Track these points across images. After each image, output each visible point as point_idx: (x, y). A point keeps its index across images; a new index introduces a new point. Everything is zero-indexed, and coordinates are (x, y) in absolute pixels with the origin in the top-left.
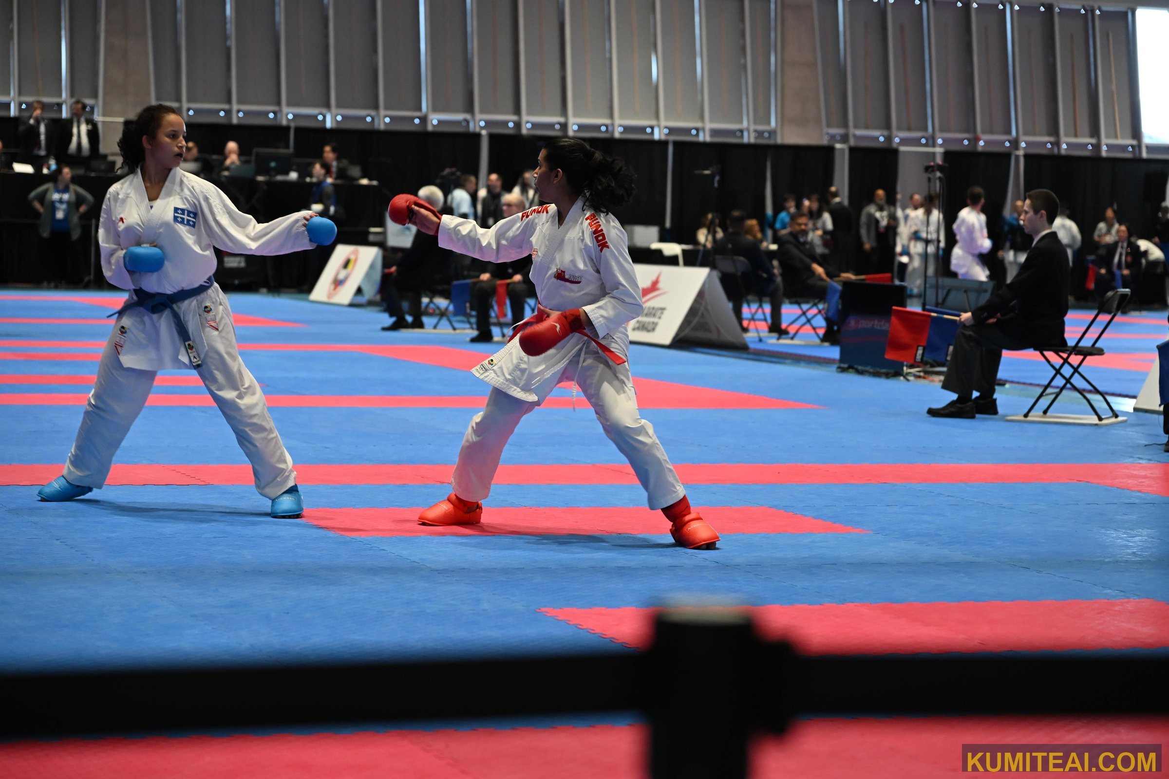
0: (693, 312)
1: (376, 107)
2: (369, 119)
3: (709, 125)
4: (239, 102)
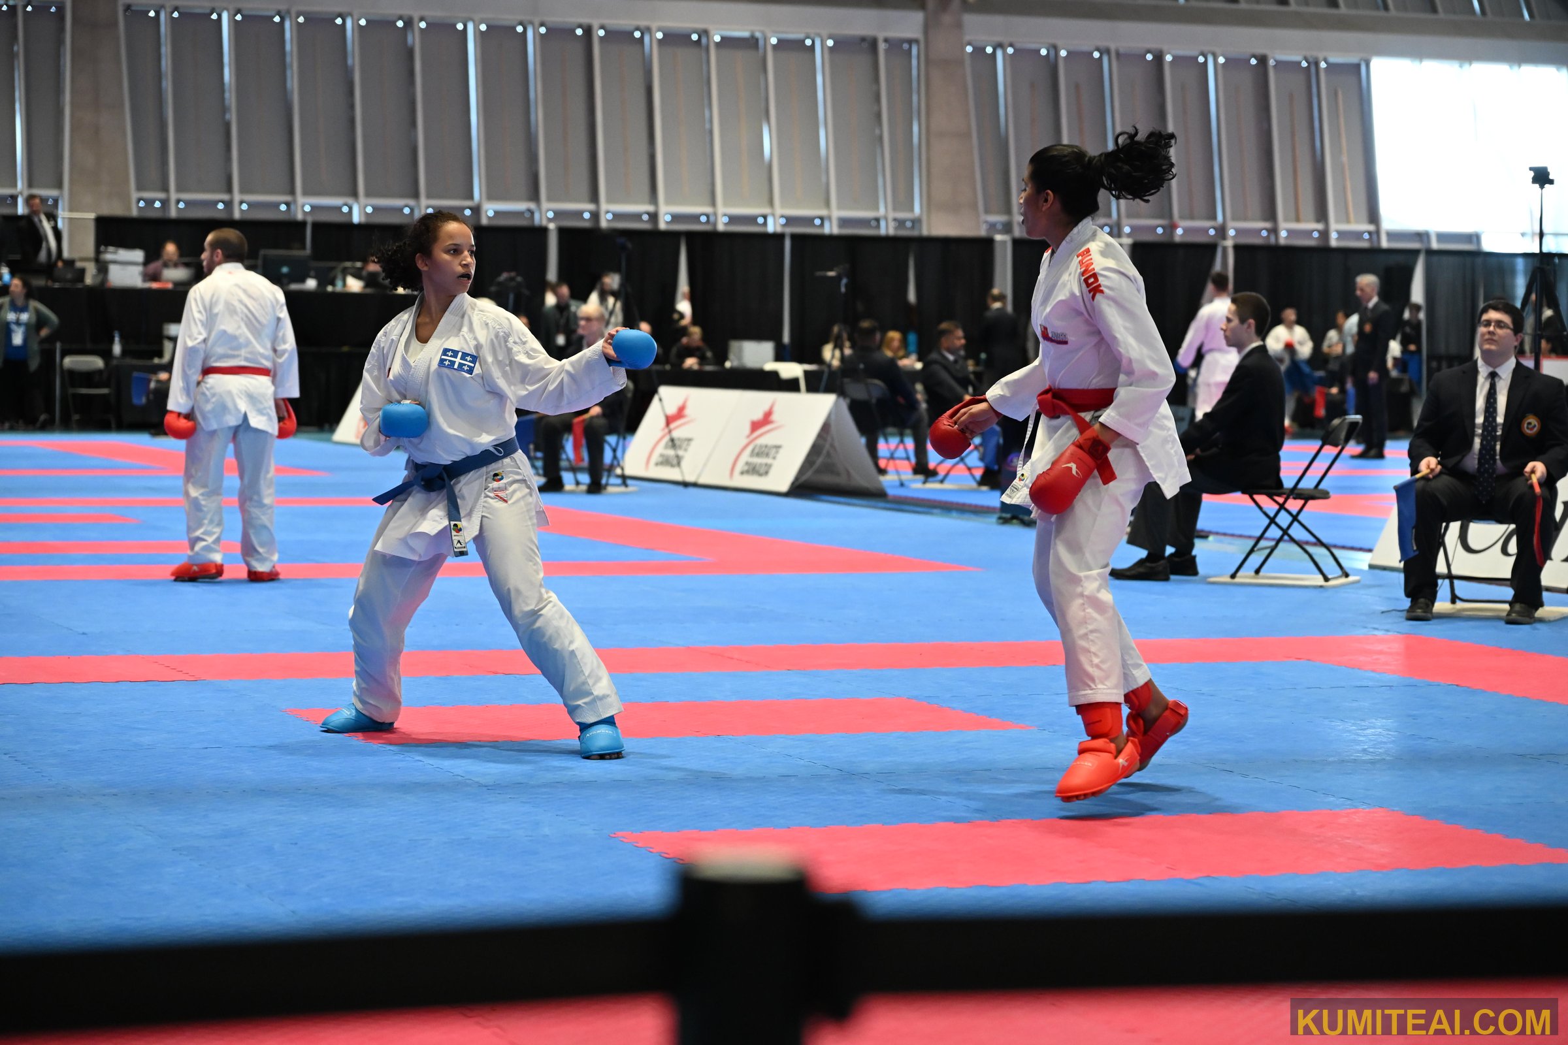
0: (815, 450)
1: (416, 195)
2: (407, 211)
3: (836, 213)
4: (243, 191)
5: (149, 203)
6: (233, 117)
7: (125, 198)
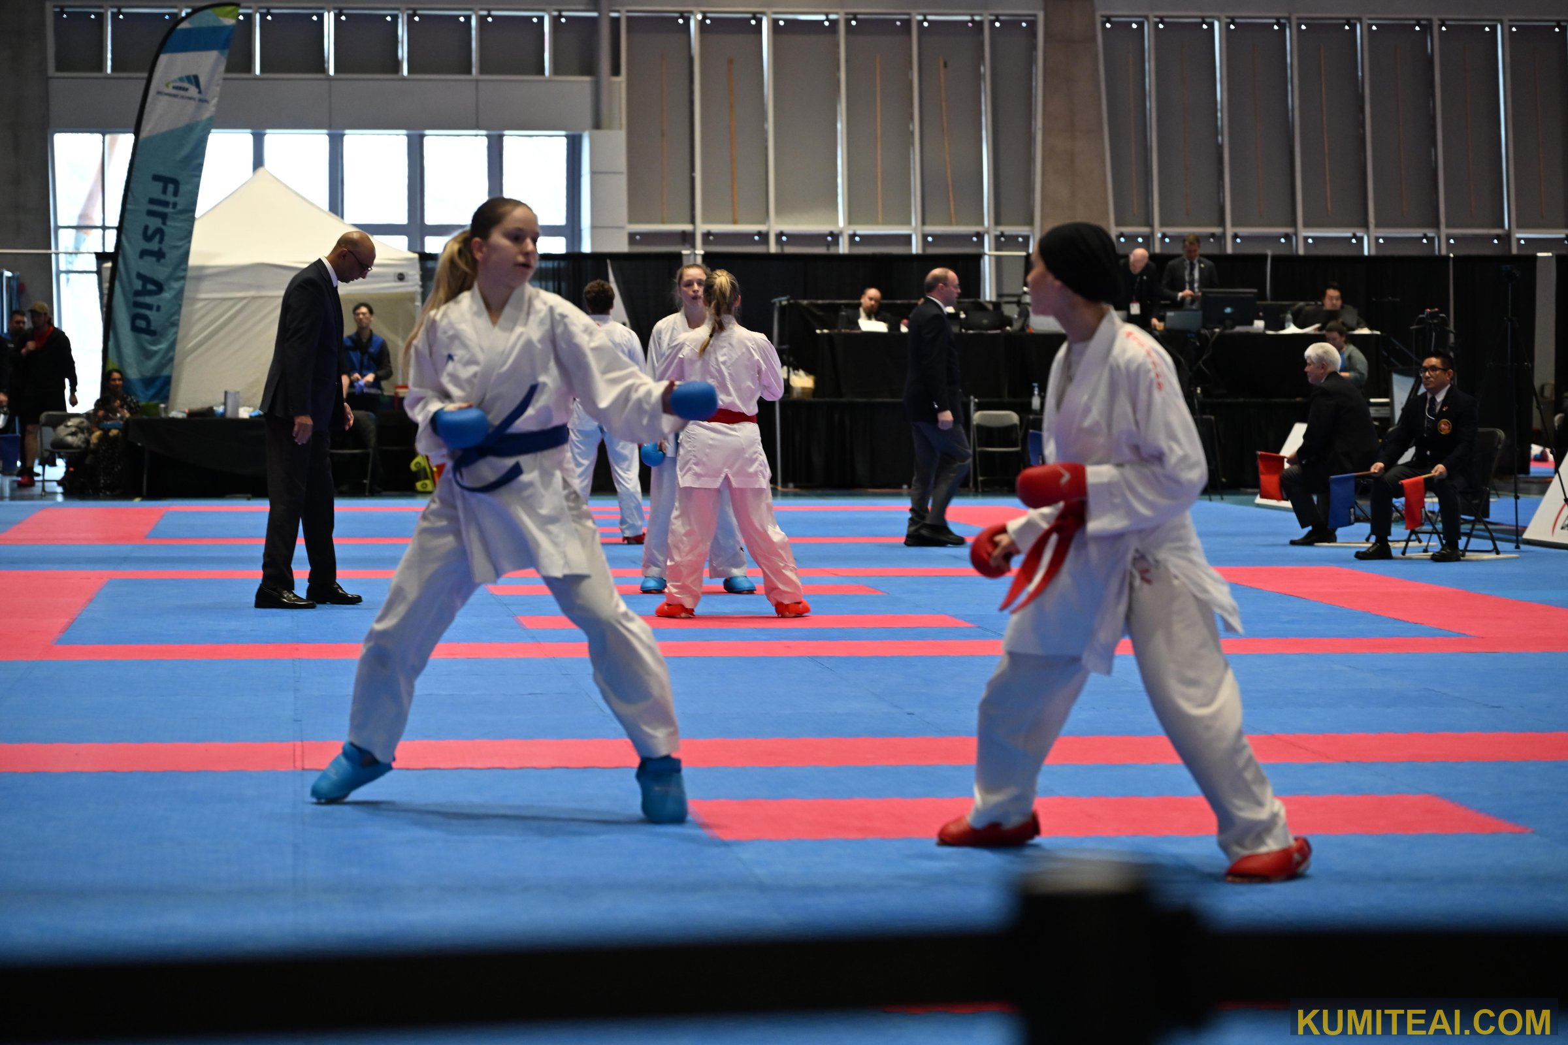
1: (1436, 225)
2: (1425, 242)
4: (1235, 224)
6: (1224, 139)
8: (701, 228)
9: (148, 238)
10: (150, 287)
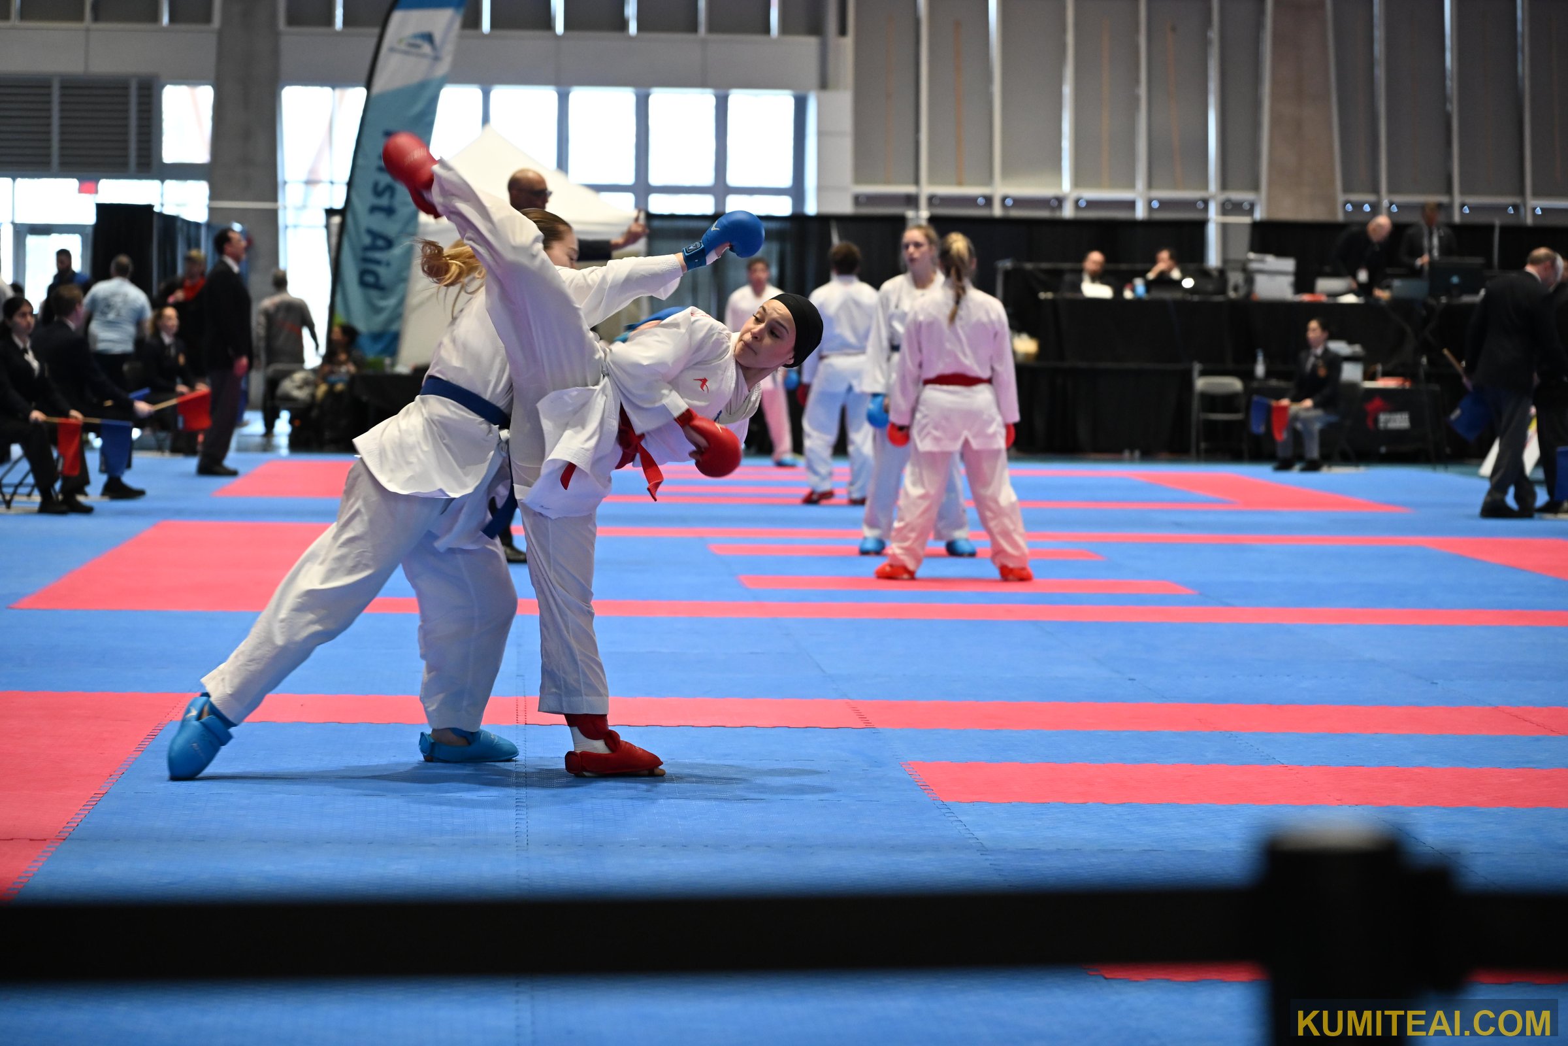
4: (1463, 192)
5: (1358, 206)
6: (1453, 108)
7: (1330, 200)
8: (926, 190)
9: (377, 192)
10: (380, 243)
